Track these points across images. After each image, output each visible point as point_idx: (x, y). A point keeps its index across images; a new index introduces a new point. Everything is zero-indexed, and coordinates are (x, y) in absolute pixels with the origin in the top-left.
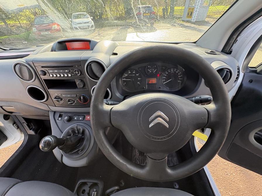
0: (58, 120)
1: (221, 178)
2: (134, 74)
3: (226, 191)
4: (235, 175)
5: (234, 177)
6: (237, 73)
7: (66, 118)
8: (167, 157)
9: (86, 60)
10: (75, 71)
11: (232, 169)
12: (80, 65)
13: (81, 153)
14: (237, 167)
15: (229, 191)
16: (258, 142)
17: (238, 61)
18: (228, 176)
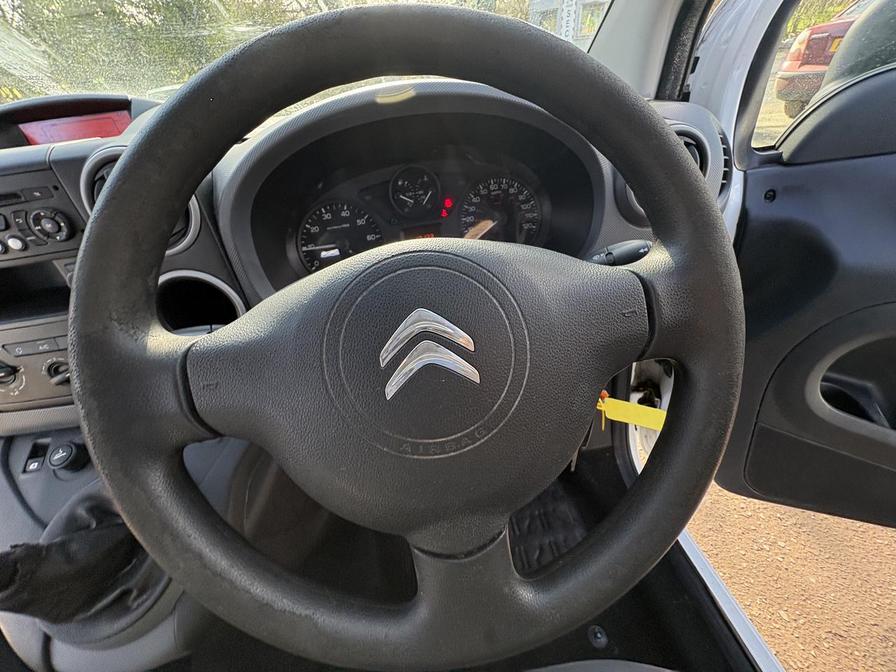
0: (24, 471)
1: (745, 565)
2: (345, 221)
3: (770, 610)
4: (783, 544)
5: (784, 551)
6: (723, 157)
7: (60, 455)
8: (506, 532)
9: (82, 160)
10: (37, 220)
11: (772, 527)
12: (56, 188)
13: (139, 606)
14: (784, 517)
15: (778, 606)
16: (836, 407)
17: (717, 114)
18: (764, 554)
